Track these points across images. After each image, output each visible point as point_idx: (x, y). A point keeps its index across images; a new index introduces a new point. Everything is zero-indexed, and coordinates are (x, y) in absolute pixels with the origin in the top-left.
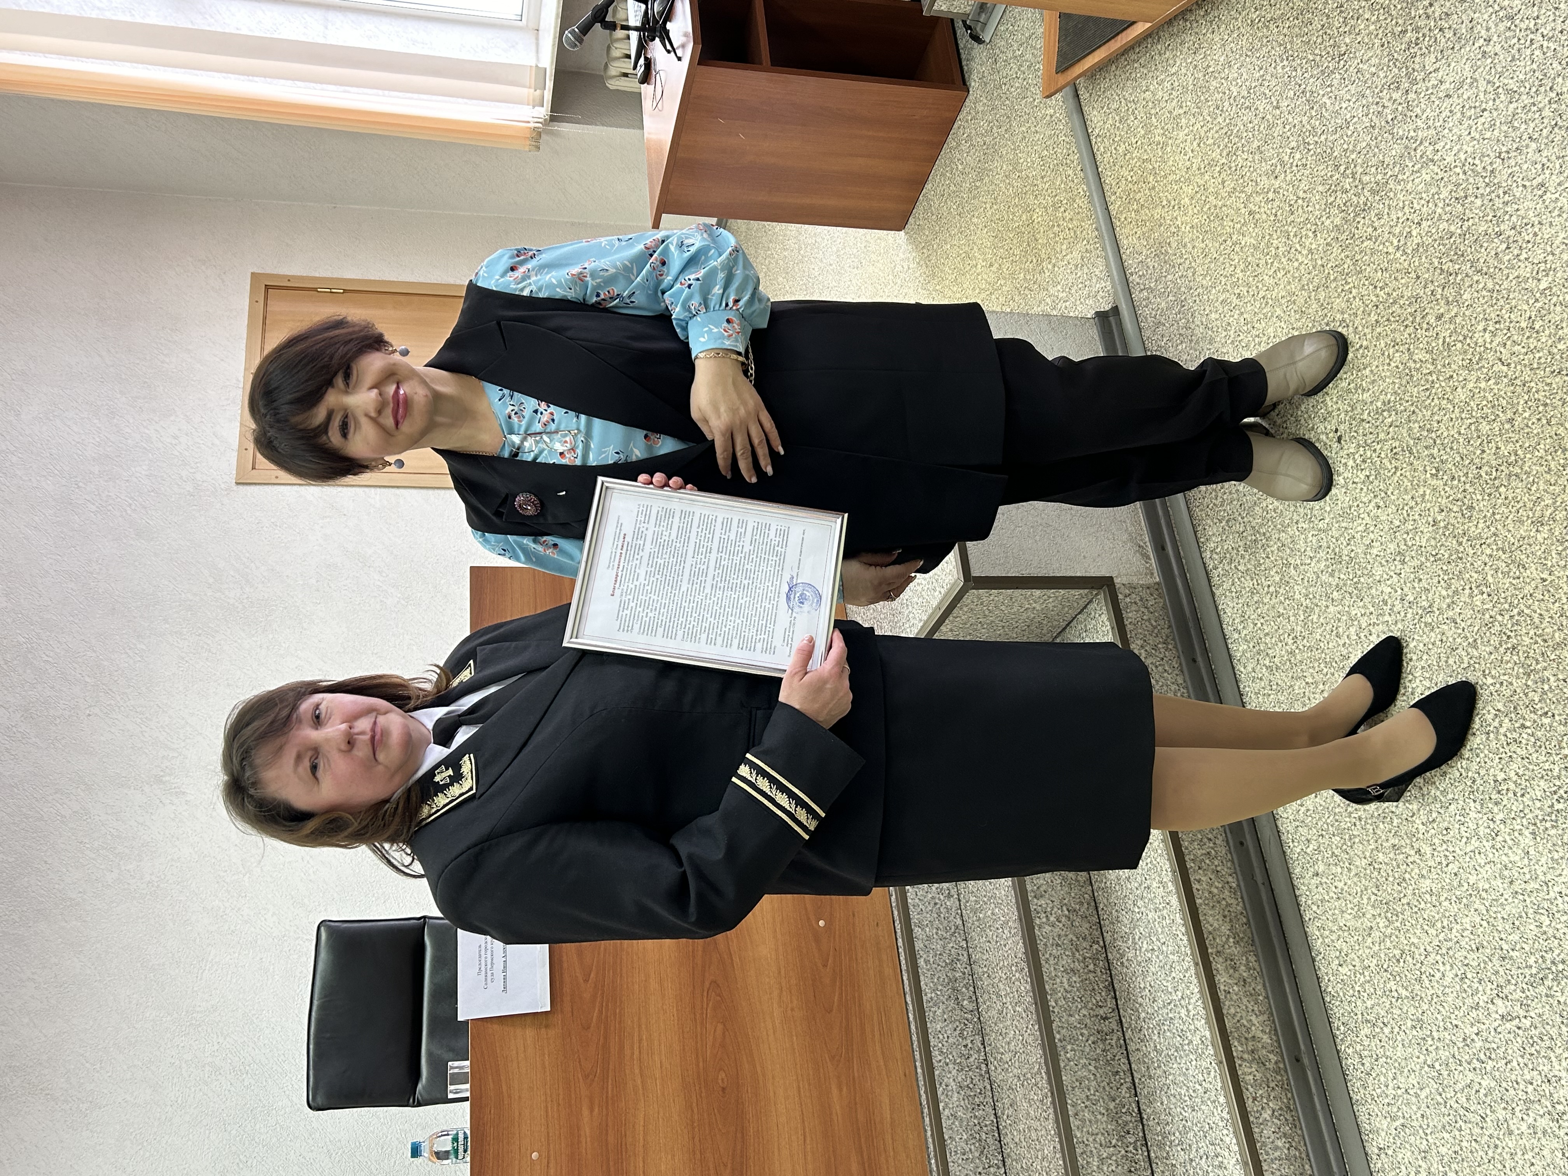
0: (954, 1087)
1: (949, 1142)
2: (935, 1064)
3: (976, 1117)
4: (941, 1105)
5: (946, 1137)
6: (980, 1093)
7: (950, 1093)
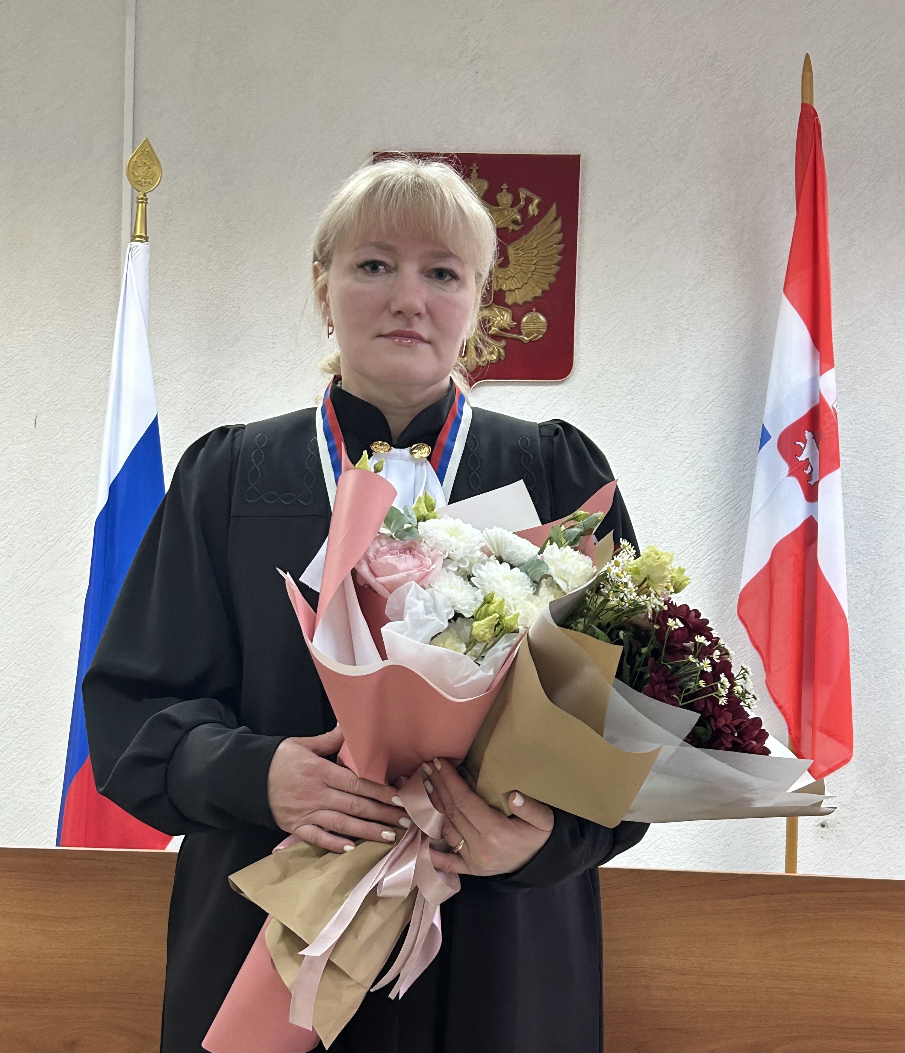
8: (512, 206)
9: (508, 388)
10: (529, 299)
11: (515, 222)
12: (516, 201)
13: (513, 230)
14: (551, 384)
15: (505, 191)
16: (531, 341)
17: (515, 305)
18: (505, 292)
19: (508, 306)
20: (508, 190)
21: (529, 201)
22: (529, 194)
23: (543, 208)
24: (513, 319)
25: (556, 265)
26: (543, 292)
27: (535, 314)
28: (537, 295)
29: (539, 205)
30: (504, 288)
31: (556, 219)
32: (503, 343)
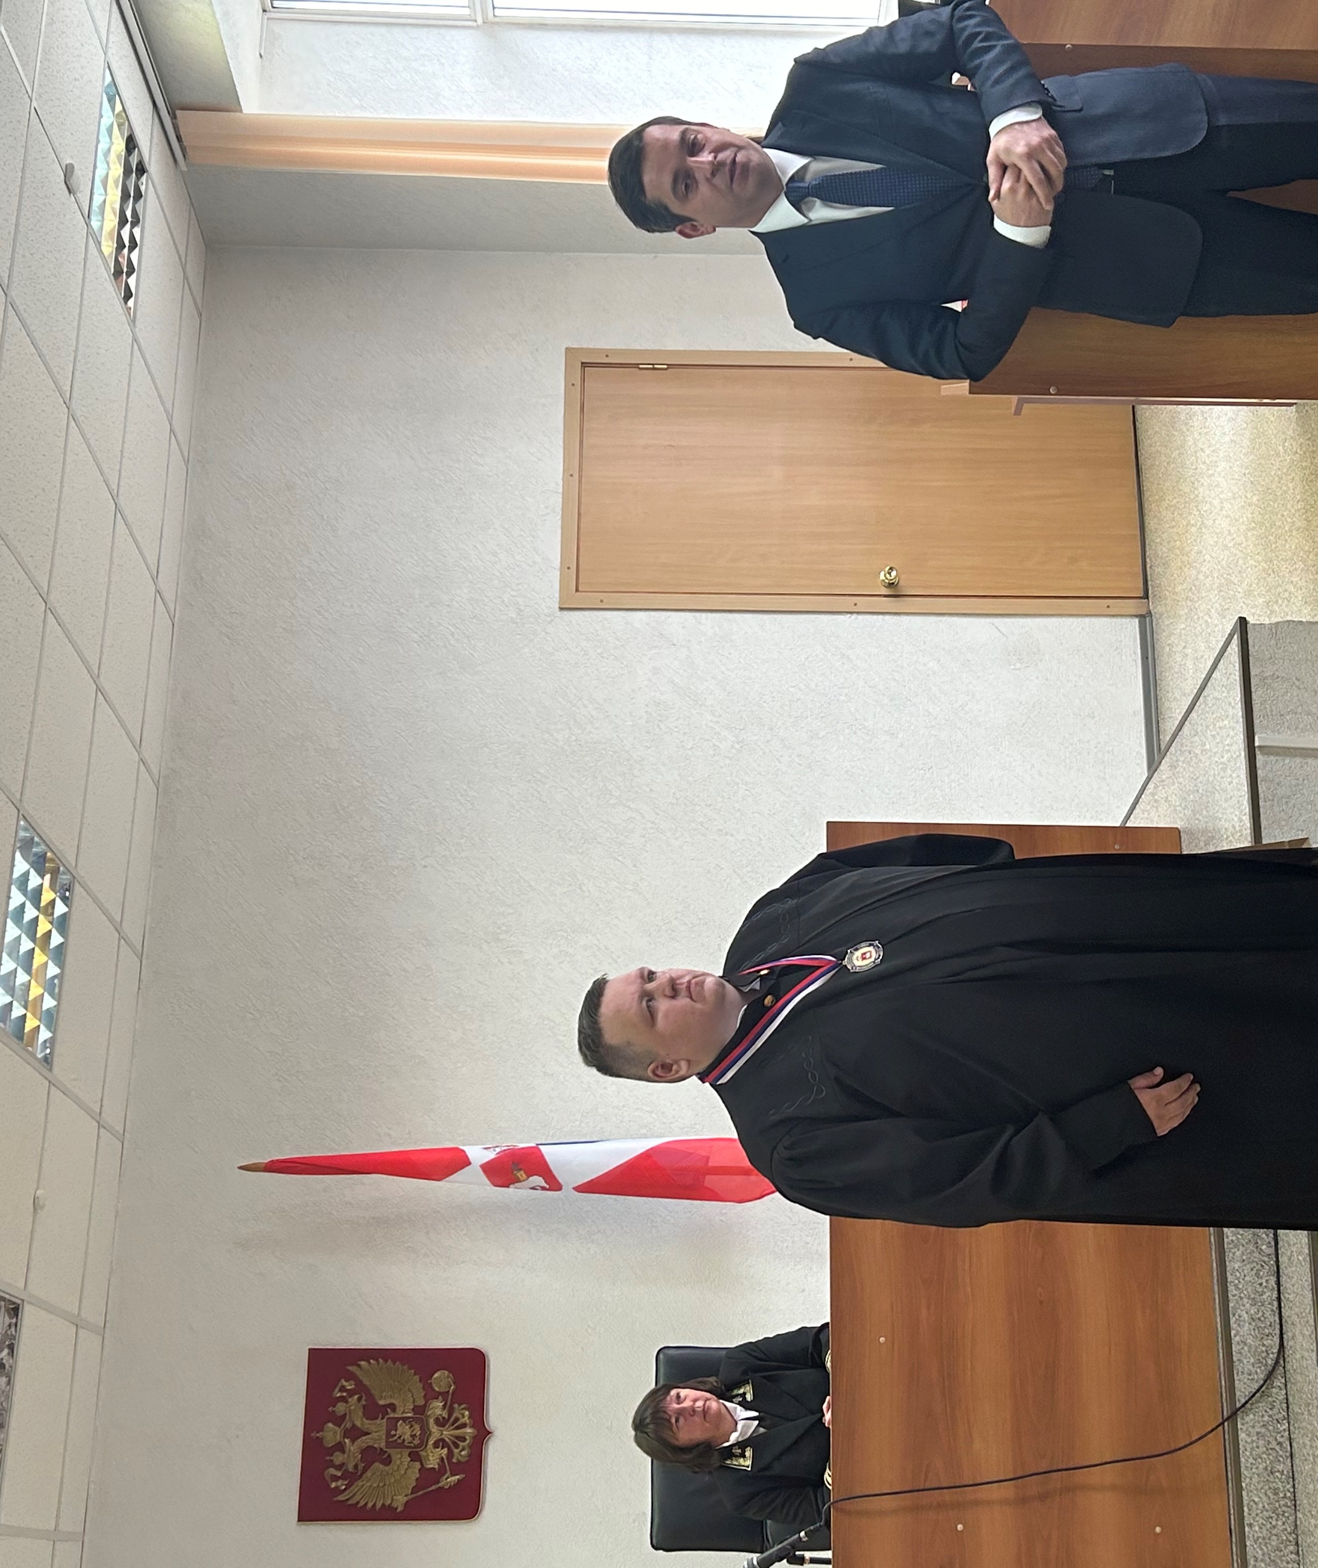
0: (1246, 1319)
1: (1237, 1363)
2: (1230, 1297)
3: (1264, 1345)
4: (1233, 1333)
5: (1235, 1359)
6: (1270, 1326)
7: (1242, 1323)
8: (347, 1402)
9: (491, 1401)
10: (420, 1385)
11: (359, 1399)
12: (343, 1399)
13: (366, 1401)
14: (489, 1366)
15: (334, 1409)
16: (454, 1383)
17: (425, 1396)
18: (415, 1407)
19: (426, 1403)
20: (334, 1406)
21: (343, 1389)
22: (337, 1390)
23: (351, 1377)
24: (437, 1398)
25: (394, 1364)
26: (415, 1374)
27: (433, 1380)
28: (418, 1380)
29: (346, 1381)
30: (412, 1407)
31: (359, 1366)
32: (456, 1406)
